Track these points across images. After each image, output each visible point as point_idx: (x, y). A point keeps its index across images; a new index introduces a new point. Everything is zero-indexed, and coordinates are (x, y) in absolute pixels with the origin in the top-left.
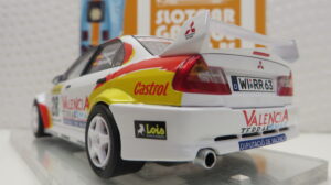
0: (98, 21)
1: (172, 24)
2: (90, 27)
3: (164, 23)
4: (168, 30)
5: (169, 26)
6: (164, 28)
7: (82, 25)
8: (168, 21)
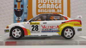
0: (20, 2)
1: (43, 3)
2: (17, 3)
3: (40, 3)
4: (42, 5)
5: (42, 4)
6: (41, 4)
7: (14, 3)
8: (42, 2)
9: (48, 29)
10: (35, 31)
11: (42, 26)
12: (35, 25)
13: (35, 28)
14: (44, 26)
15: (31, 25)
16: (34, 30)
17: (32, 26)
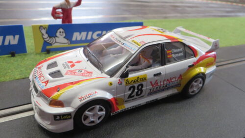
9: (162, 86)
10: (136, 97)
11: (151, 82)
12: (136, 85)
13: (136, 91)
14: (156, 81)
15: (128, 87)
16: (133, 96)
17: (130, 89)
